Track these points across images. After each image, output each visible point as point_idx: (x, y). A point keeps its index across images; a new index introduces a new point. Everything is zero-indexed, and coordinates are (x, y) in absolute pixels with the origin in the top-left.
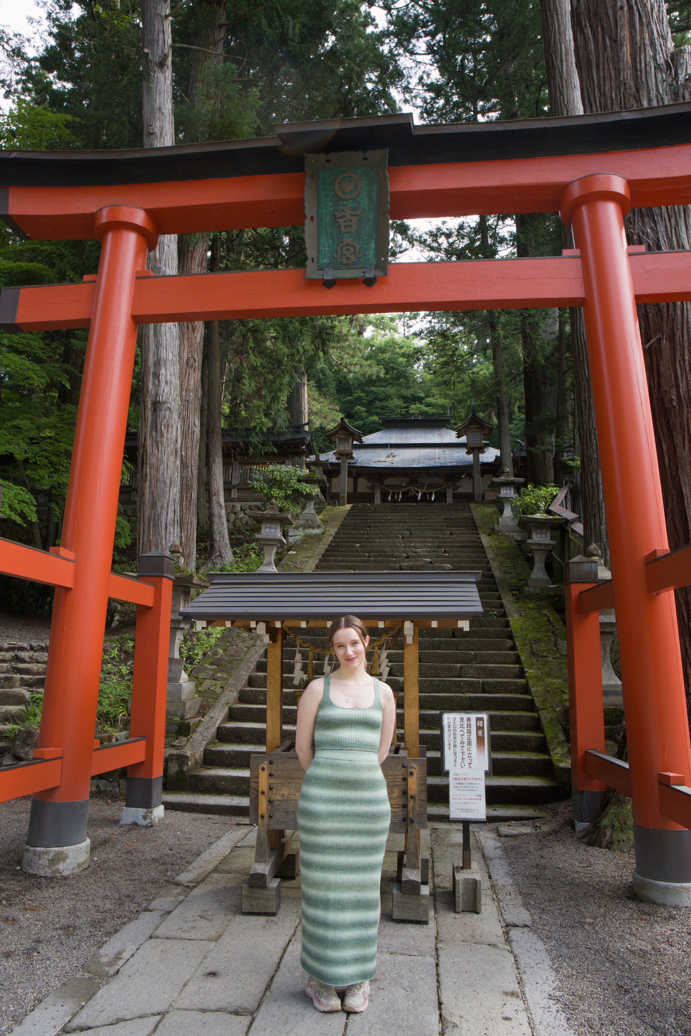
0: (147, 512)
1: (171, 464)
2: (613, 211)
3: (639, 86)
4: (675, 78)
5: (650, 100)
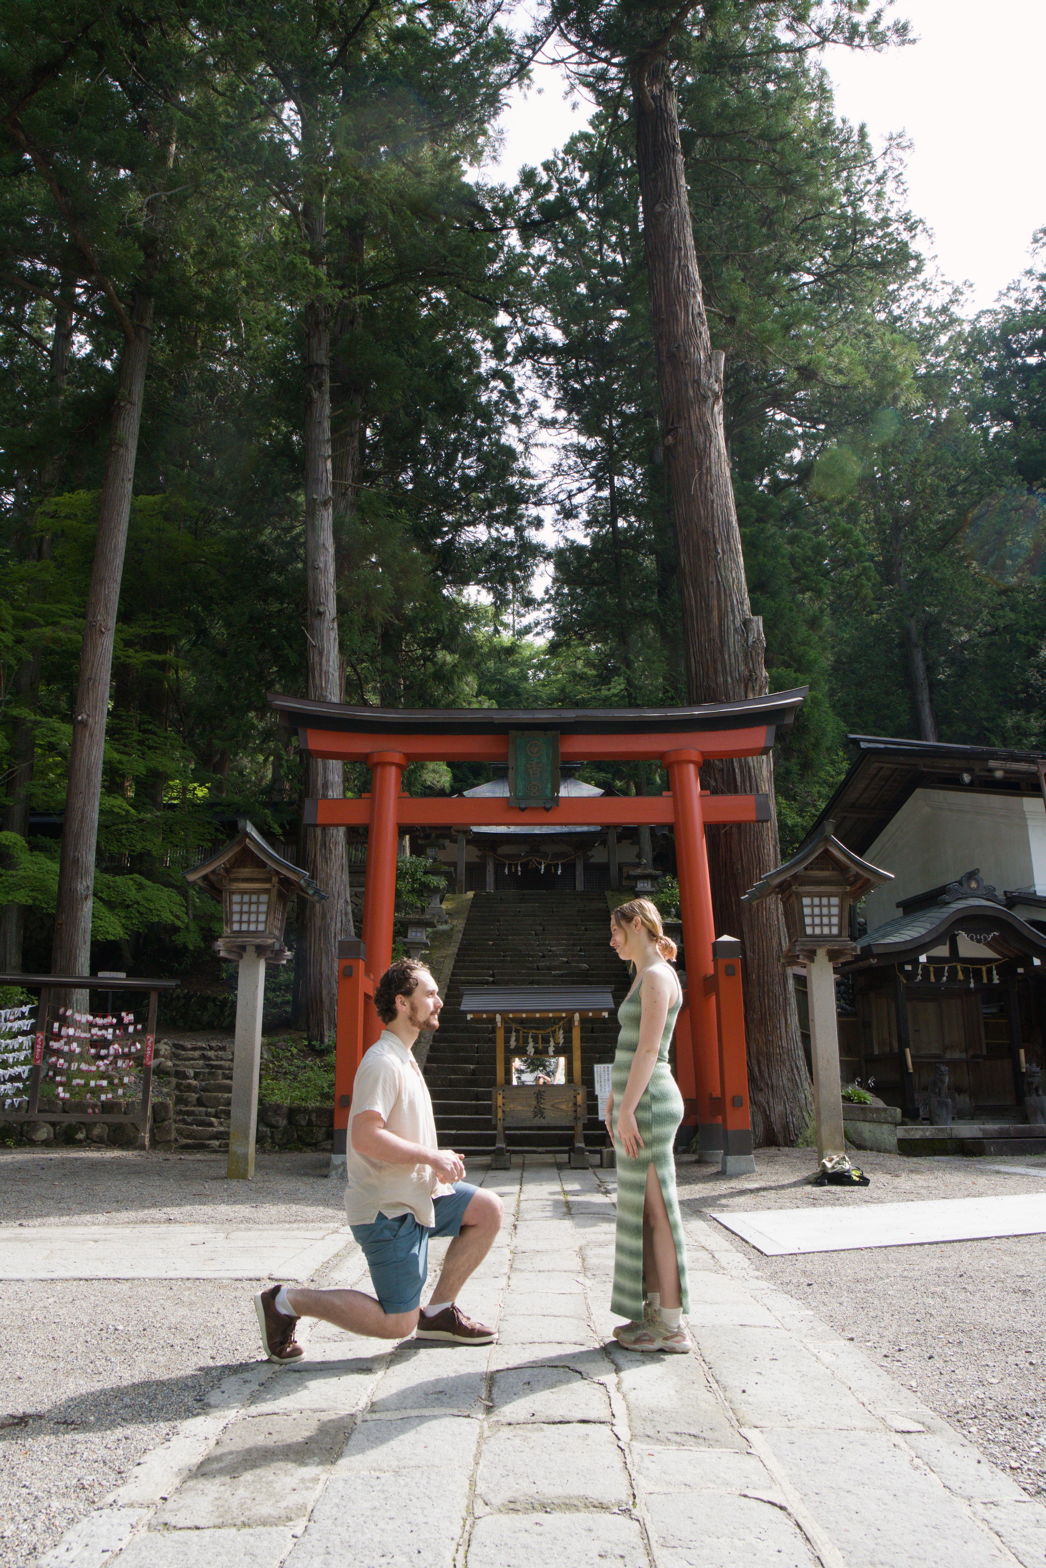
0: (318, 923)
1: (338, 879)
2: (692, 769)
3: (723, 643)
4: (747, 640)
5: (729, 655)
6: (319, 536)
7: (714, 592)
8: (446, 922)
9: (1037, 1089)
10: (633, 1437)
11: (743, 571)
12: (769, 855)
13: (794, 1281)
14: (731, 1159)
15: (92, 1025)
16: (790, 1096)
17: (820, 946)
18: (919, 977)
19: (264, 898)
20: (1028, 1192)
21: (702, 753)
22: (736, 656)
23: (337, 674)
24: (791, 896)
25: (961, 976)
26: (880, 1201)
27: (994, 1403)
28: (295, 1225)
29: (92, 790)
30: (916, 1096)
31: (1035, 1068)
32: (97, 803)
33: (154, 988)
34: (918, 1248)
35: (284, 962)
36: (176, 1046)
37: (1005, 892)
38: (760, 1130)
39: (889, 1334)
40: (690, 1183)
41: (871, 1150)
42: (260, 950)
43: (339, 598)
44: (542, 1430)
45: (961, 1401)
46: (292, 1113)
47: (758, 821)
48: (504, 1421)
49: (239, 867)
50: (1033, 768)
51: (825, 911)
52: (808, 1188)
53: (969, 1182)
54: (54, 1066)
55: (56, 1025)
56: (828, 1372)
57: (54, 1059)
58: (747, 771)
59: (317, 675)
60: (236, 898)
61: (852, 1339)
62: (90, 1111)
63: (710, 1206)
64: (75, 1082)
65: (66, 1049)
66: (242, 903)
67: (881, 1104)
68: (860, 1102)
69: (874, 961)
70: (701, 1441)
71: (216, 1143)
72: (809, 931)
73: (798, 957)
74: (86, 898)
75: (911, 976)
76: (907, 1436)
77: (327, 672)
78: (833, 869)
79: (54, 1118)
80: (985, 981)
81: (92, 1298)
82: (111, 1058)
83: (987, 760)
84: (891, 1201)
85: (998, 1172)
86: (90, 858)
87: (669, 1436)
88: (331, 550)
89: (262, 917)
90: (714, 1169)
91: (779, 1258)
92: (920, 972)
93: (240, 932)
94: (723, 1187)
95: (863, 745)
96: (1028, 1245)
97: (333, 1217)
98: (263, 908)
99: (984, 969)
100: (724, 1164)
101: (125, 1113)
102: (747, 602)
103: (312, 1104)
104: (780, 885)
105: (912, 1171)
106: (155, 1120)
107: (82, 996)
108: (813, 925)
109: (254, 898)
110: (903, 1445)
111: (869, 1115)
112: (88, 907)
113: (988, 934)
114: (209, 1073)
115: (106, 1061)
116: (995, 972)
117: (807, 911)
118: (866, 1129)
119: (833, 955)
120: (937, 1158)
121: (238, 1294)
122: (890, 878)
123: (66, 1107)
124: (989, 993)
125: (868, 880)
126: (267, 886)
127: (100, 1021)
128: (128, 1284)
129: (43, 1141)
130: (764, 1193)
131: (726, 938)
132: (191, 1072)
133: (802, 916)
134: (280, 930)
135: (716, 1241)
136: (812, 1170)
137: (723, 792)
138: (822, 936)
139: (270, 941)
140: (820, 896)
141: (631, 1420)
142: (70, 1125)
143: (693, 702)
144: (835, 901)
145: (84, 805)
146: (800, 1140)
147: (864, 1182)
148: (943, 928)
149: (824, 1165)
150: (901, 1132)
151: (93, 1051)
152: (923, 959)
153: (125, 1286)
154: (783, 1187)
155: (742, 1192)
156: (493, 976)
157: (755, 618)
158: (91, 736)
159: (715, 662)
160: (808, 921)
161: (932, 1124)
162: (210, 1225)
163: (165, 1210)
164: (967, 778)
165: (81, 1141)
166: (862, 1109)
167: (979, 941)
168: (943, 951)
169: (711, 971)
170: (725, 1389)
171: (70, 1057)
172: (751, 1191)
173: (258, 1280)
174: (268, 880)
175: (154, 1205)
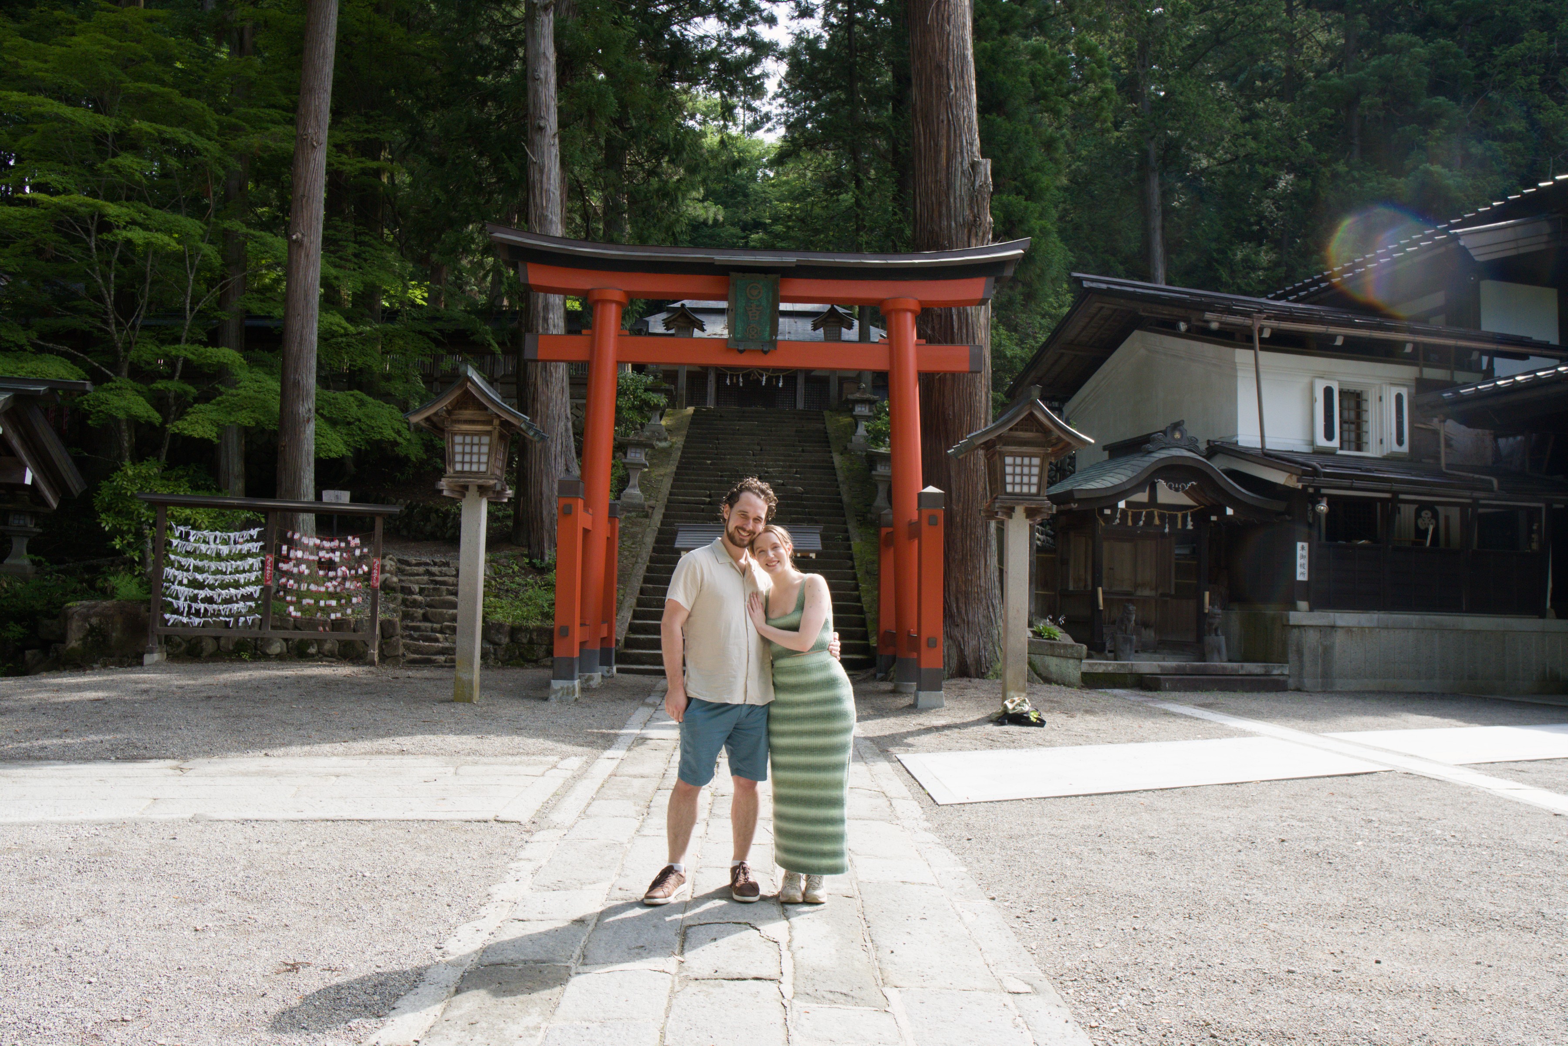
2: (909, 318)
3: (950, 185)
4: (973, 184)
5: (955, 199)
6: (540, 45)
7: (944, 131)
8: (666, 439)
9: (1216, 630)
10: (796, 995)
11: (975, 110)
12: (980, 402)
13: (957, 834)
14: (922, 695)
15: (319, 548)
16: (985, 632)
17: (1018, 504)
18: (1118, 521)
19: (486, 440)
20: (1186, 738)
21: (920, 302)
22: (962, 200)
23: (558, 193)
24: (994, 454)
25: (1157, 521)
26: (1051, 744)
27: (1094, 966)
28: (517, 759)
29: (310, 313)
30: (1105, 630)
31: (1217, 610)
32: (316, 325)
33: (379, 514)
34: (1074, 800)
35: (506, 500)
36: (400, 561)
37: (1208, 441)
38: (954, 663)
39: (1026, 895)
40: (882, 716)
41: (1057, 683)
42: (483, 490)
43: (560, 110)
44: (722, 986)
45: (1068, 964)
46: (514, 631)
47: (972, 372)
48: (692, 976)
49: (460, 409)
50: (1248, 322)
51: (1026, 470)
52: (991, 728)
53: (1135, 725)
54: (284, 586)
55: (285, 548)
56: (967, 932)
57: (283, 580)
58: (964, 319)
59: (537, 193)
60: (458, 439)
61: (993, 899)
62: (321, 628)
63: (897, 745)
64: (305, 601)
65: (295, 570)
66: (464, 444)
67: (1069, 640)
68: (1050, 638)
69: (1074, 506)
70: (850, 999)
71: (442, 658)
72: (1009, 489)
73: (997, 513)
74: (308, 420)
75: (1109, 519)
76: (1016, 996)
77: (548, 191)
78: (1037, 431)
79: (287, 634)
80: (1179, 526)
81: (340, 841)
82: (339, 580)
83: (1204, 311)
84: (1061, 745)
85: (1166, 713)
86: (310, 381)
87: (825, 994)
88: (552, 59)
89: (484, 459)
90: (907, 701)
91: (949, 808)
92: (1118, 516)
93: (462, 472)
94: (912, 722)
95: (1086, 284)
96: (1169, 800)
97: (552, 750)
98: (485, 449)
99: (1179, 515)
100: (916, 699)
101: (354, 631)
102: (977, 142)
103: (533, 624)
104: (985, 443)
105: (1087, 712)
106: (383, 637)
107: (309, 520)
108: (1014, 484)
109: (476, 439)
110: (1011, 1005)
111: (1057, 651)
112: (310, 430)
113: (1187, 483)
114: (434, 589)
115: (335, 583)
116: (1189, 519)
117: (1009, 470)
118: (1053, 664)
119: (1030, 513)
120: (1116, 691)
121: (468, 837)
122: (1090, 443)
123: (297, 625)
124: (1184, 537)
125: (1069, 444)
126: (488, 428)
127: (327, 544)
128: (371, 826)
129: (277, 655)
130: (947, 732)
131: (931, 489)
132: (416, 588)
133: (1004, 474)
134: (502, 470)
135: (896, 786)
136: (995, 709)
137: (939, 342)
138: (1021, 494)
139: (492, 482)
140: (1022, 456)
141: (795, 979)
142: (302, 641)
143: (916, 248)
144: (1036, 461)
145: (303, 327)
146: (990, 673)
147: (1041, 723)
148: (1144, 476)
149: (1006, 707)
150: (1086, 665)
151: (321, 573)
152: (1122, 505)
153: (368, 828)
154: (966, 725)
155: (929, 730)
156: (710, 496)
157: (984, 161)
158: (307, 256)
159: (940, 204)
160: (1009, 479)
161: (1116, 659)
162: (440, 758)
163: (399, 739)
164: (1183, 326)
165: (313, 655)
166: (1051, 645)
167: (1177, 490)
168: (1142, 497)
169: (915, 517)
170: (877, 949)
171: (299, 578)
172: (937, 729)
173: (486, 822)
174: (489, 422)
175: (387, 734)
